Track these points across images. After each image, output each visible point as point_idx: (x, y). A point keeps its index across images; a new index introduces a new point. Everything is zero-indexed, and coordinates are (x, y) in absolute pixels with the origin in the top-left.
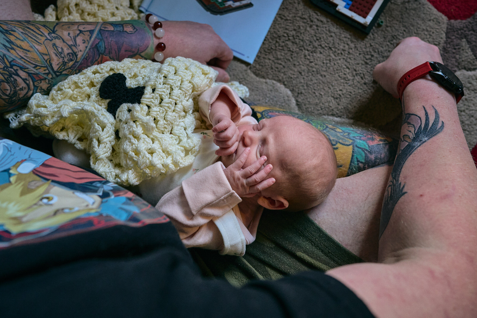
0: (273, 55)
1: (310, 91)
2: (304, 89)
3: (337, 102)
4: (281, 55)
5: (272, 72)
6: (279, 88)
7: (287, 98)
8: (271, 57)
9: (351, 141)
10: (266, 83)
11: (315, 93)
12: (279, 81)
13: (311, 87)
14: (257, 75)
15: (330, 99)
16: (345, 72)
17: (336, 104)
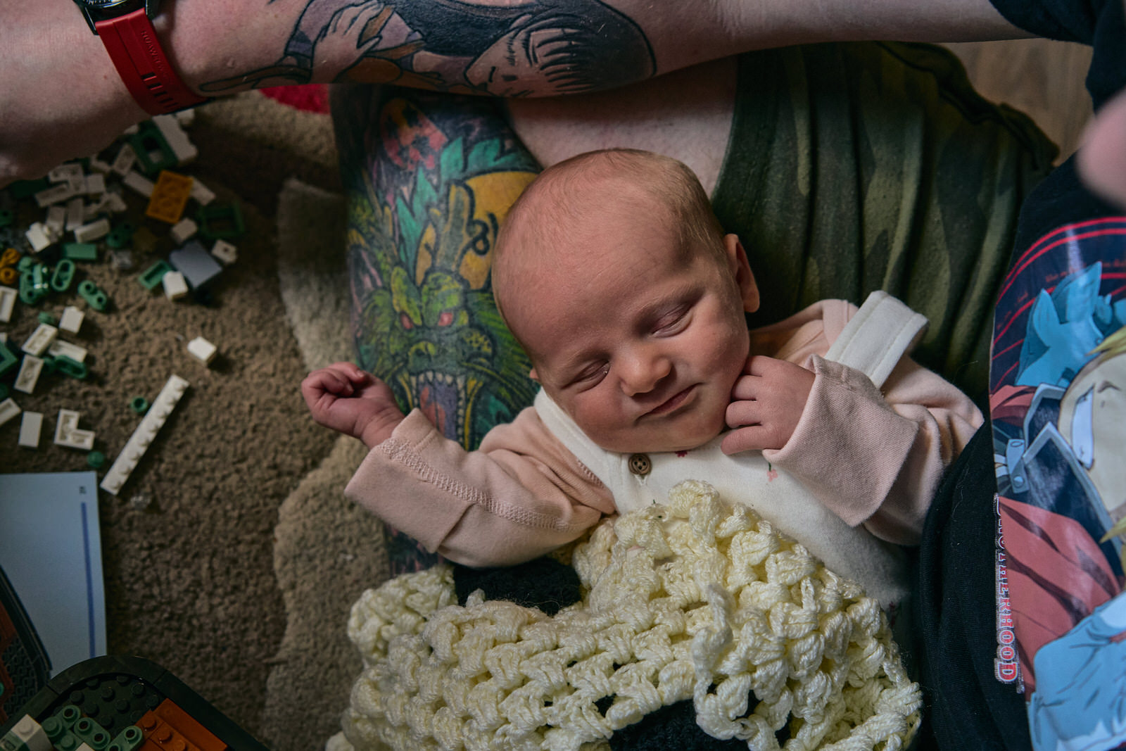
0: (192, 604)
1: (256, 443)
2: (258, 462)
3: (251, 357)
4: (179, 576)
5: (247, 584)
6: (290, 538)
7: (311, 502)
8: (202, 605)
9: (454, 190)
10: (293, 586)
11: (255, 430)
12: (267, 548)
13: (239, 445)
14: (281, 625)
15: (252, 378)
16: (146, 363)
17: (258, 355)
